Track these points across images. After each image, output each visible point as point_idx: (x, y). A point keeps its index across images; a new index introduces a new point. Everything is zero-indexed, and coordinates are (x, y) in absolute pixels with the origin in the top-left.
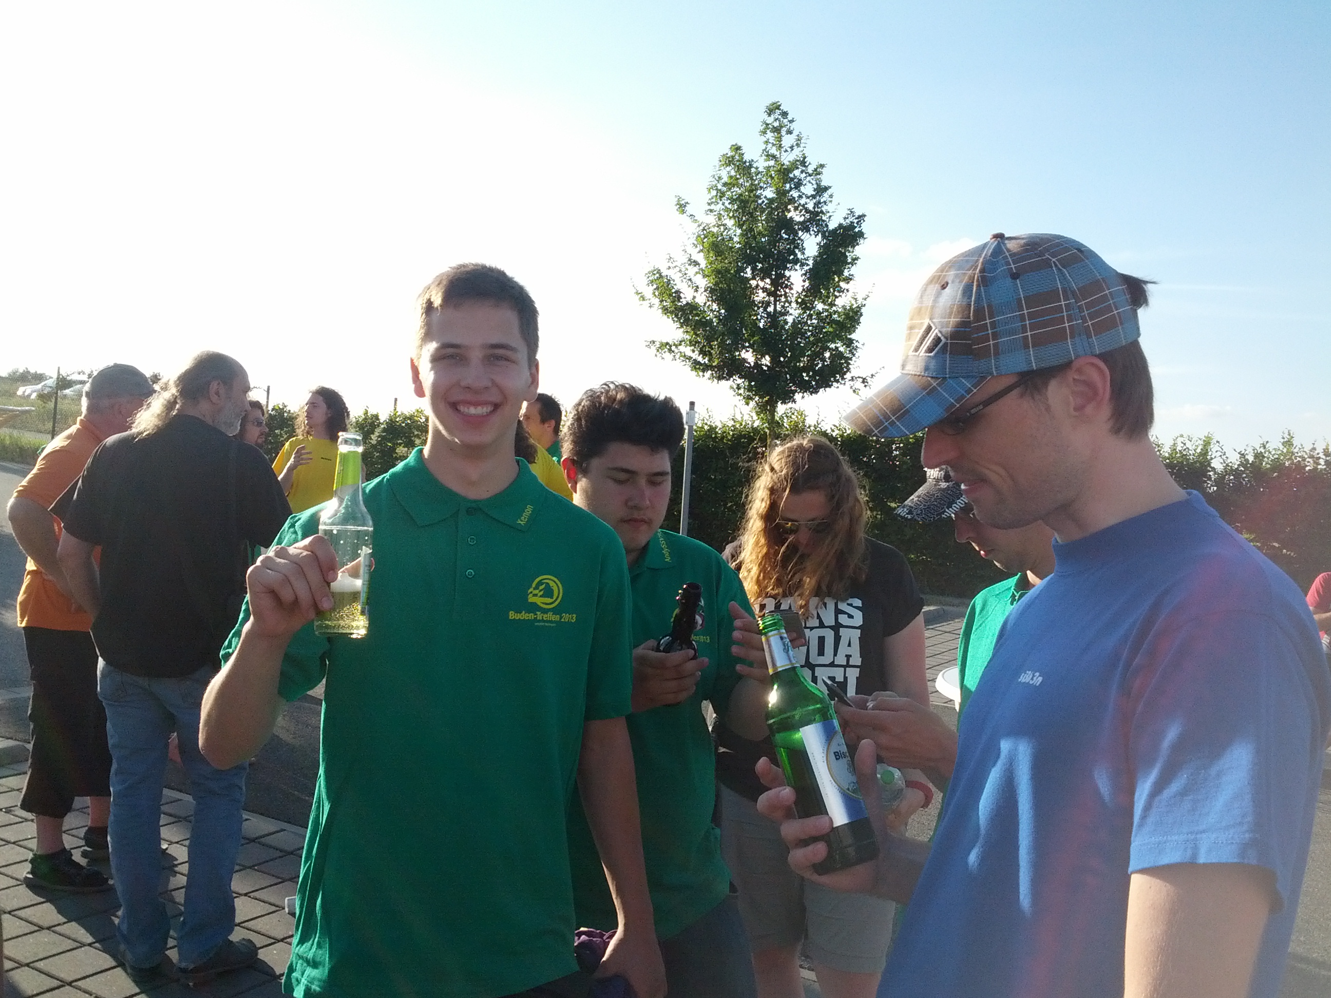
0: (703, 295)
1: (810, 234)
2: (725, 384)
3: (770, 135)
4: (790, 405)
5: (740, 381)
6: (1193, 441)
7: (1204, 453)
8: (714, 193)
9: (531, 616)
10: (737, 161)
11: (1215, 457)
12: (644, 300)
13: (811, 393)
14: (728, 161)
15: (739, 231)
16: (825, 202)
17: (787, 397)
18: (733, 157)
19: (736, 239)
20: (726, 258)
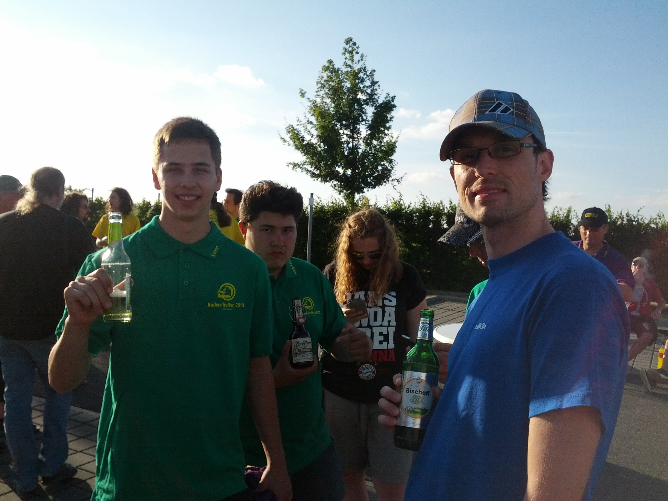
0: (316, 139)
1: (370, 106)
2: (328, 184)
3: (347, 55)
4: (361, 194)
5: (336, 183)
6: (562, 210)
7: (568, 216)
8: (320, 85)
9: (220, 305)
10: (331, 69)
11: (573, 218)
12: (285, 142)
13: (372, 188)
14: (326, 69)
15: (333, 105)
16: (376, 89)
17: (360, 190)
18: (329, 67)
19: (332, 109)
20: (327, 120)
